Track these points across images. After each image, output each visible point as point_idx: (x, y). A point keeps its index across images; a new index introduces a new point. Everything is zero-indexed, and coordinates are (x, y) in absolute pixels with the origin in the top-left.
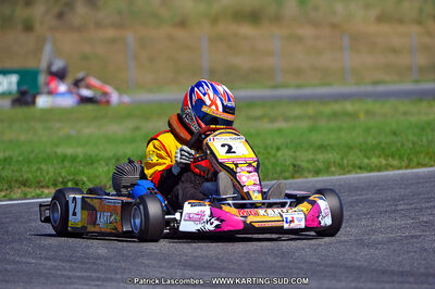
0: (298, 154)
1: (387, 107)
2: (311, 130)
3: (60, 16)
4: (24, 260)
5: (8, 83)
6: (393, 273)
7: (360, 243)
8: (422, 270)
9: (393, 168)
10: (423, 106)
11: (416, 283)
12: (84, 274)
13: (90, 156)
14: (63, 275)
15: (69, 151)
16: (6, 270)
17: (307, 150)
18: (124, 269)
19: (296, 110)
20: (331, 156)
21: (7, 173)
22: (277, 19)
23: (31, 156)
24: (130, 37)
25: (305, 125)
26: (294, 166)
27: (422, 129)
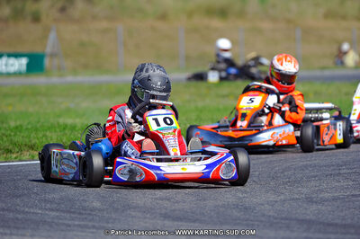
1: (332, 88)
3: (63, 10)
4: (32, 210)
5: (19, 64)
6: (336, 225)
11: (356, 234)
12: (82, 223)
14: (64, 224)
15: (69, 121)
16: (17, 219)
18: (115, 219)
22: (241, 14)
23: (38, 125)
24: (120, 27)
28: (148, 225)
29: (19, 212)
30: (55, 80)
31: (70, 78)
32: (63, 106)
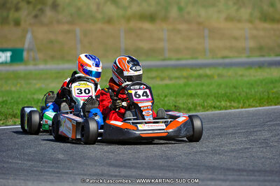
0: (177, 99)
1: (231, 72)
2: (185, 85)
3: (36, 16)
4: (14, 161)
5: (5, 56)
6: (233, 170)
7: (214, 152)
8: (251, 168)
9: (234, 108)
10: (252, 71)
11: (248, 176)
12: (50, 170)
14: (37, 170)
16: (3, 167)
17: (183, 97)
18: (74, 167)
19: (177, 73)
20: (198, 101)
21: (4, 110)
22: (165, 19)
23: (19, 100)
24: (78, 30)
25: (182, 82)
26: (175, 106)
27: (251, 85)
28: (98, 171)
29: (5, 162)
31: (42, 66)
32: (37, 86)
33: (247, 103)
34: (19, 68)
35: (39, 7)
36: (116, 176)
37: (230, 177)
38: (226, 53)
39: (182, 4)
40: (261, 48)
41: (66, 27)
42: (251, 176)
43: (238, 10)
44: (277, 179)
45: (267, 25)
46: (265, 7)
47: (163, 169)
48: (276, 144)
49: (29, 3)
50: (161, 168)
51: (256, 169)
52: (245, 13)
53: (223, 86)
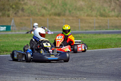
1: (88, 36)
3: (16, 14)
4: (6, 68)
5: (4, 28)
6: (88, 73)
7: (82, 66)
8: (95, 73)
9: (89, 49)
10: (96, 35)
12: (20, 72)
13: (22, 45)
14: (15, 72)
15: (17, 44)
16: (2, 71)
18: (29, 71)
21: (3, 49)
22: (64, 15)
23: (9, 45)
24: (31, 19)
27: (96, 41)
28: (37, 73)
30: (13, 33)
31: (17, 32)
32: (15, 40)
33: (94, 48)
34: (9, 33)
35: (17, 10)
36: (44, 75)
37: (87, 76)
38: (87, 28)
39: (71, 10)
40: (100, 27)
41: (27, 18)
42: (95, 75)
43: (91, 12)
44: (105, 77)
45: (102, 18)
46: (102, 11)
47: (62, 72)
48: (105, 63)
49: (13, 8)
50: (61, 72)
51: (97, 73)
52: (94, 13)
53: (85, 41)
